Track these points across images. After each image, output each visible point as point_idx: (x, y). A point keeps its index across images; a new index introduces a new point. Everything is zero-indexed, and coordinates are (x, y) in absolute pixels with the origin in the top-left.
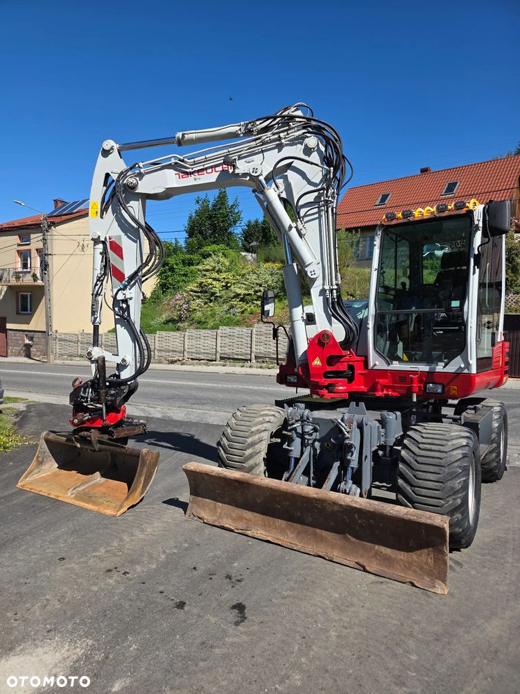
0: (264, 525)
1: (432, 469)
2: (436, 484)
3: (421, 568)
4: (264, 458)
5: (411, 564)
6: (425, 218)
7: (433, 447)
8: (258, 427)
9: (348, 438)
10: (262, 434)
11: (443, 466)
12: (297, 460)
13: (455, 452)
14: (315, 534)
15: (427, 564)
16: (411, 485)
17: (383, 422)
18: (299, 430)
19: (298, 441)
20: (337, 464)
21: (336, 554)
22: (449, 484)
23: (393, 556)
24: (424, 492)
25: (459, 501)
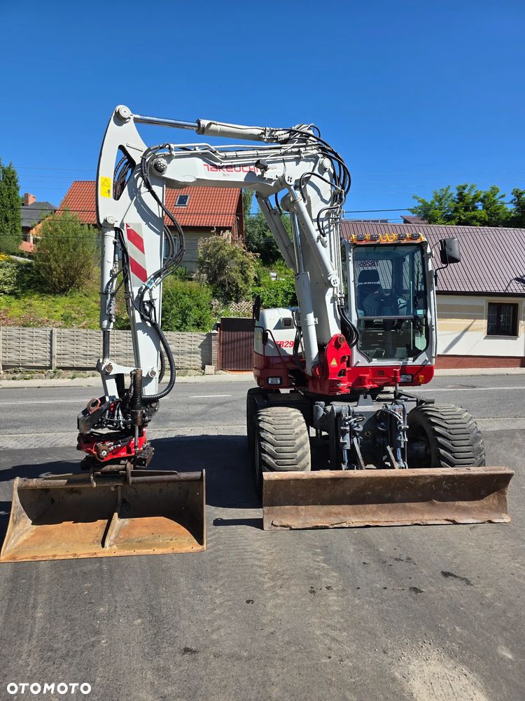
3: (491, 509)
6: (389, 243)
9: (401, 423)
15: (493, 504)
19: (347, 434)
21: (427, 518)
23: (470, 506)
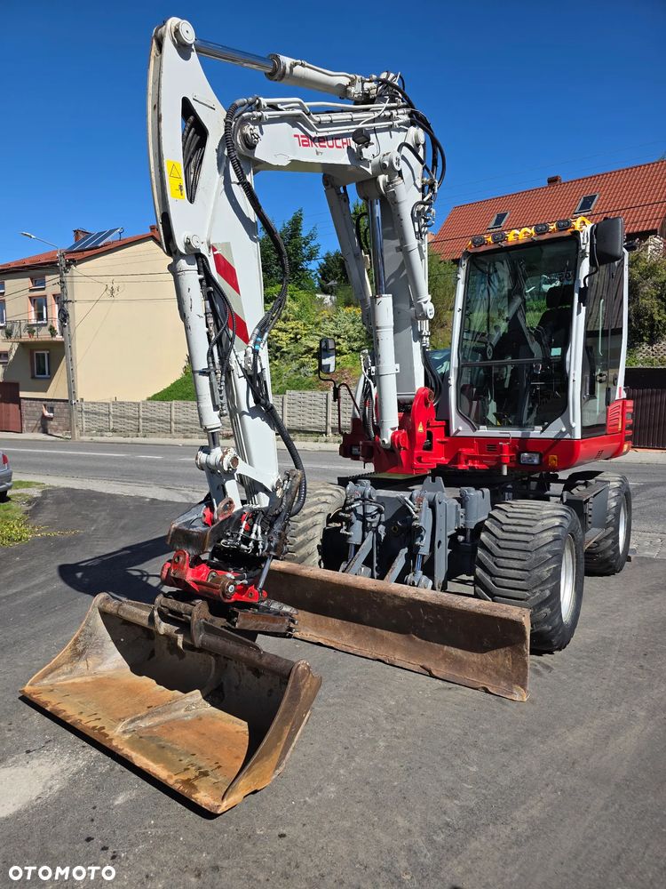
0: (316, 625)
1: (515, 554)
2: (520, 572)
3: (497, 672)
4: (318, 546)
5: (485, 666)
6: (520, 242)
7: (519, 529)
8: (312, 509)
9: (416, 519)
10: (316, 517)
11: (529, 551)
12: (357, 547)
13: (545, 534)
14: (374, 634)
15: (504, 666)
16: (491, 575)
17: (462, 501)
18: (360, 511)
19: (358, 524)
20: (405, 551)
21: (398, 658)
22: (536, 572)
23: (465, 658)
24: (506, 582)
25: (548, 593)
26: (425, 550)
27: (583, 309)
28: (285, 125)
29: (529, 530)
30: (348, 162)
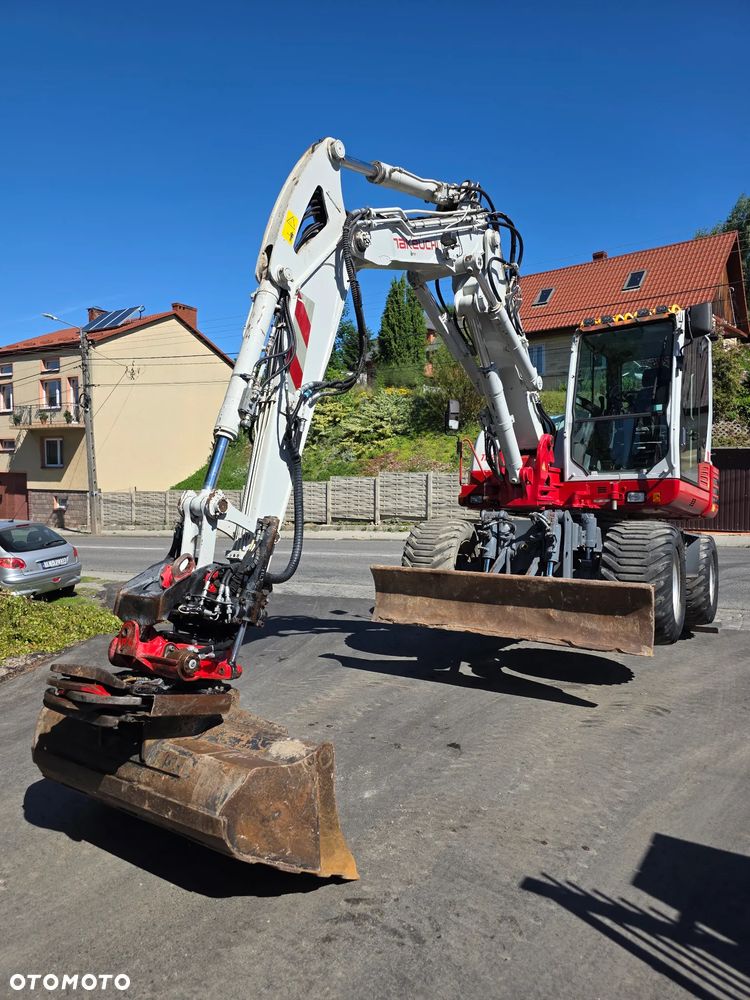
0: (462, 619)
1: (635, 555)
2: (639, 568)
3: (627, 637)
5: (616, 634)
6: (625, 323)
7: (637, 536)
8: (447, 534)
9: (549, 531)
10: (452, 541)
11: (647, 552)
12: (493, 561)
13: (659, 539)
15: (632, 632)
16: (615, 572)
17: (583, 524)
18: (495, 530)
19: (493, 540)
20: (537, 560)
21: (539, 636)
22: (652, 567)
24: (628, 577)
25: (662, 583)
26: (555, 557)
27: (680, 373)
28: (388, 231)
29: (645, 536)
30: (436, 262)
